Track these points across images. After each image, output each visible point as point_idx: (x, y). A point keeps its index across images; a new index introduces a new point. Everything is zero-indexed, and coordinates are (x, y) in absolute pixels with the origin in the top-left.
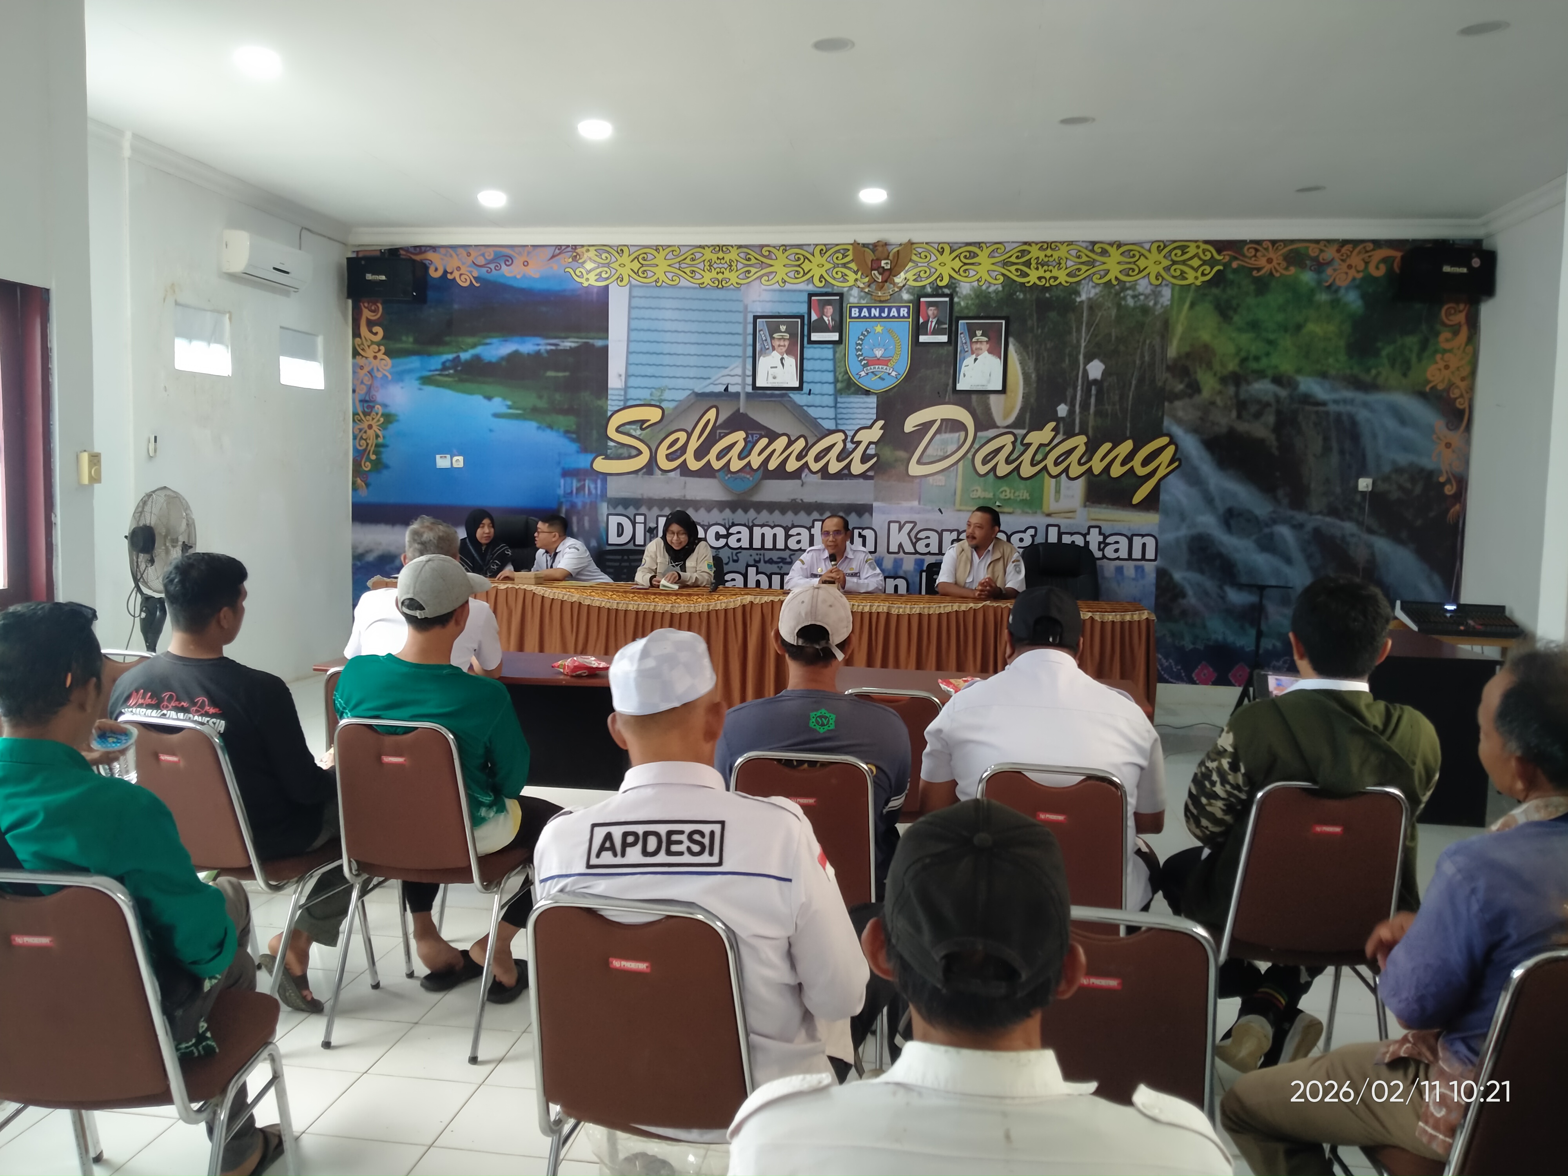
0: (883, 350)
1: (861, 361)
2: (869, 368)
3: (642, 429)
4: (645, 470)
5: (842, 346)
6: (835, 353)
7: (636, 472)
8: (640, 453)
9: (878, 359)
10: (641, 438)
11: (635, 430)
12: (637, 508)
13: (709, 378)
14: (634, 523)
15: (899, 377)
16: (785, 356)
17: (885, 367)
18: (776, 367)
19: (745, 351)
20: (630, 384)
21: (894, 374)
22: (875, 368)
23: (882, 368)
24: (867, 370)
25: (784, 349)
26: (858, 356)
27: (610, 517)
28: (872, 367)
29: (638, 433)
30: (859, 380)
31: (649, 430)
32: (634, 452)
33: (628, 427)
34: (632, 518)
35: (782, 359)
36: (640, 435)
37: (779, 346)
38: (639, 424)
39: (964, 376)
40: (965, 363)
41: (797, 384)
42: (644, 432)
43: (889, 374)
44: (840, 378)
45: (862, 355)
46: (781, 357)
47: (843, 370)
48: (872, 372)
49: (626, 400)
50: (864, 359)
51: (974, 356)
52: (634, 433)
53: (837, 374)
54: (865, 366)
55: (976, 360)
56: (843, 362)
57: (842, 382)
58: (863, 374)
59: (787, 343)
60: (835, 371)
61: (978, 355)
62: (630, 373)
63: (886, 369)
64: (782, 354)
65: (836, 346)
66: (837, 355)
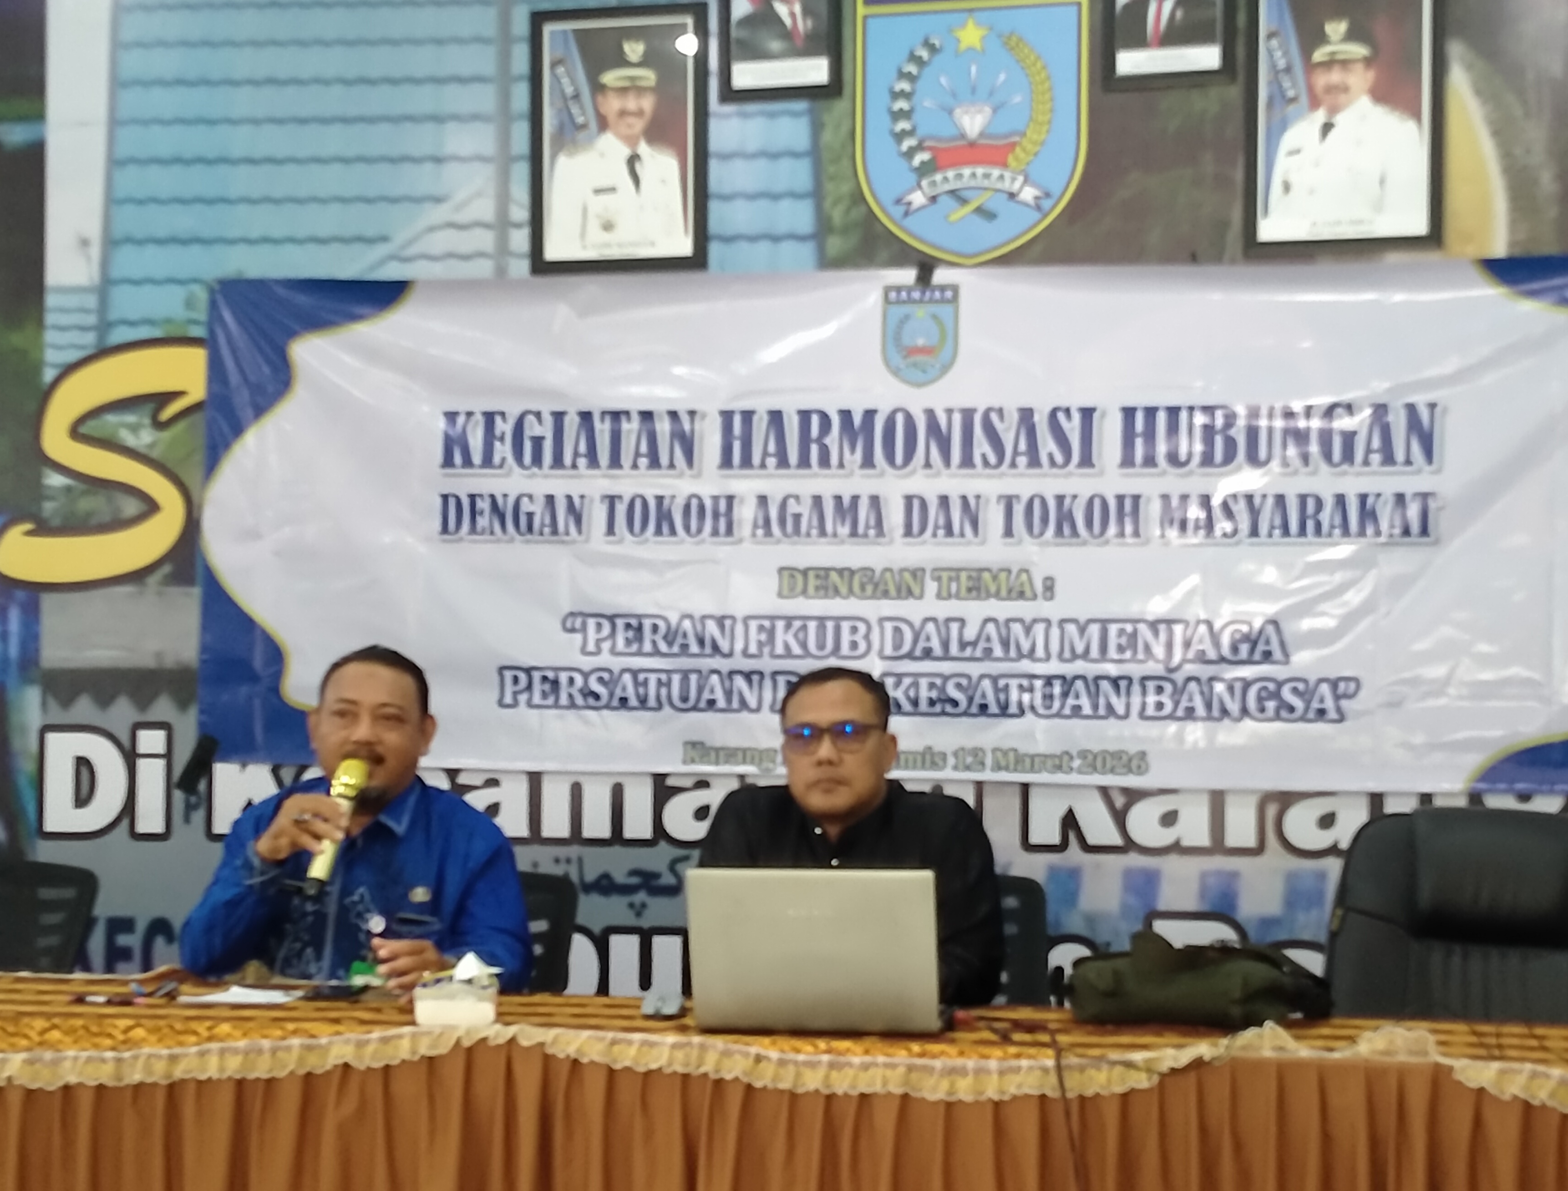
0: (988, 110)
1: (910, 154)
2: (938, 177)
3: (159, 425)
4: (167, 569)
5: (840, 106)
6: (817, 128)
7: (137, 577)
8: (151, 507)
9: (972, 145)
10: (155, 454)
11: (135, 429)
12: (143, 702)
13: (384, 239)
14: (131, 757)
15: (1047, 204)
16: (643, 149)
17: (996, 172)
18: (612, 190)
19: (504, 138)
20: (116, 273)
21: (1028, 194)
22: (959, 176)
23: (987, 176)
24: (933, 184)
25: (638, 125)
26: (900, 137)
27: (49, 736)
28: (951, 174)
29: (144, 439)
30: (909, 222)
31: (180, 427)
32: (131, 507)
33: (111, 418)
34: (125, 740)
35: (633, 160)
36: (152, 446)
37: (623, 113)
38: (150, 407)
39: (1287, 187)
40: (1290, 139)
41: (684, 247)
42: (166, 435)
43: (1012, 196)
44: (837, 215)
45: (910, 133)
46: (626, 152)
47: (846, 188)
48: (952, 192)
49: (104, 326)
50: (920, 147)
51: (1320, 116)
52: (129, 439)
53: (827, 204)
54: (924, 170)
55: (1327, 128)
56: (846, 163)
57: (845, 230)
58: (918, 198)
59: (647, 103)
60: (817, 194)
61: (1334, 110)
62: (119, 231)
63: (1001, 177)
64: (631, 141)
65: (821, 104)
66: (827, 136)
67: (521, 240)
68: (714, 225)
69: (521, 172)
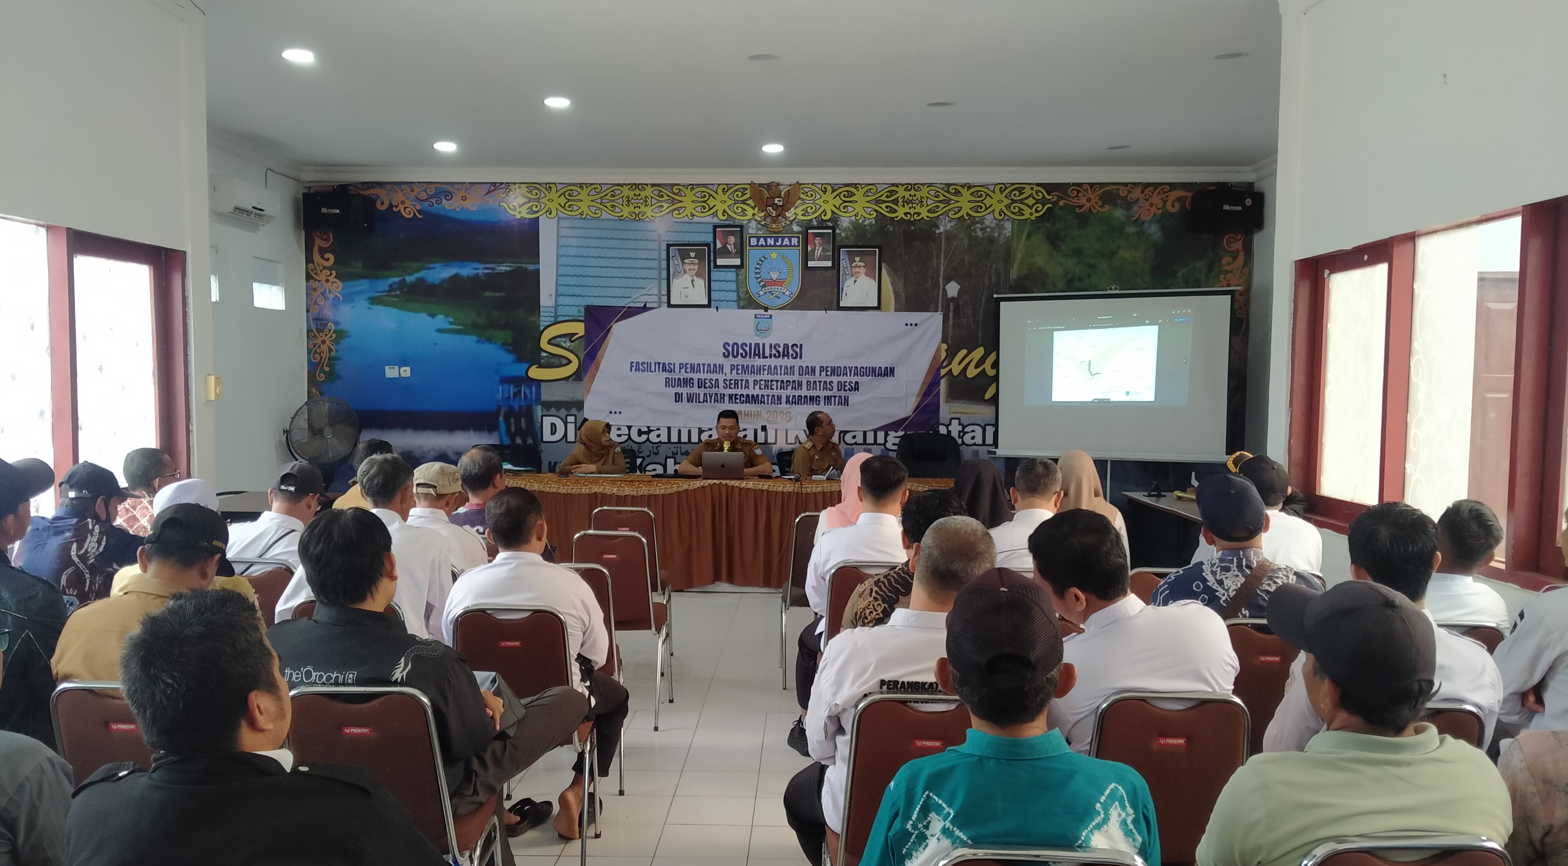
0: (778, 273)
1: (760, 282)
2: (766, 288)
3: (572, 342)
4: (574, 377)
5: (744, 270)
6: (737, 275)
7: (566, 379)
8: (570, 362)
9: (774, 281)
10: (570, 348)
11: (565, 342)
12: (568, 409)
13: (629, 297)
14: (566, 423)
15: (792, 296)
16: (695, 278)
17: (780, 288)
18: (688, 288)
19: (660, 274)
20: (559, 303)
21: (787, 293)
22: (771, 288)
23: (778, 288)
24: (765, 290)
25: (694, 272)
26: (757, 278)
27: (544, 418)
28: (769, 288)
29: (568, 344)
30: (759, 299)
31: (577, 341)
32: (564, 361)
33: (559, 339)
34: (564, 419)
35: (693, 281)
36: (569, 346)
37: (690, 270)
38: (569, 337)
39: (846, 295)
40: (847, 284)
41: (706, 302)
42: (573, 344)
43: (784, 293)
44: (742, 296)
45: (760, 278)
46: (691, 279)
47: (744, 290)
48: (769, 292)
49: (556, 316)
50: (762, 281)
51: (854, 278)
52: (564, 345)
53: (740, 293)
54: (763, 286)
55: (855, 281)
56: (744, 284)
57: (744, 300)
58: (761, 293)
59: (696, 267)
60: (737, 291)
61: (857, 277)
62: (560, 292)
63: (781, 289)
64: (692, 276)
65: (739, 270)
66: (740, 277)
67: (665, 299)
68: (713, 297)
69: (664, 283)
